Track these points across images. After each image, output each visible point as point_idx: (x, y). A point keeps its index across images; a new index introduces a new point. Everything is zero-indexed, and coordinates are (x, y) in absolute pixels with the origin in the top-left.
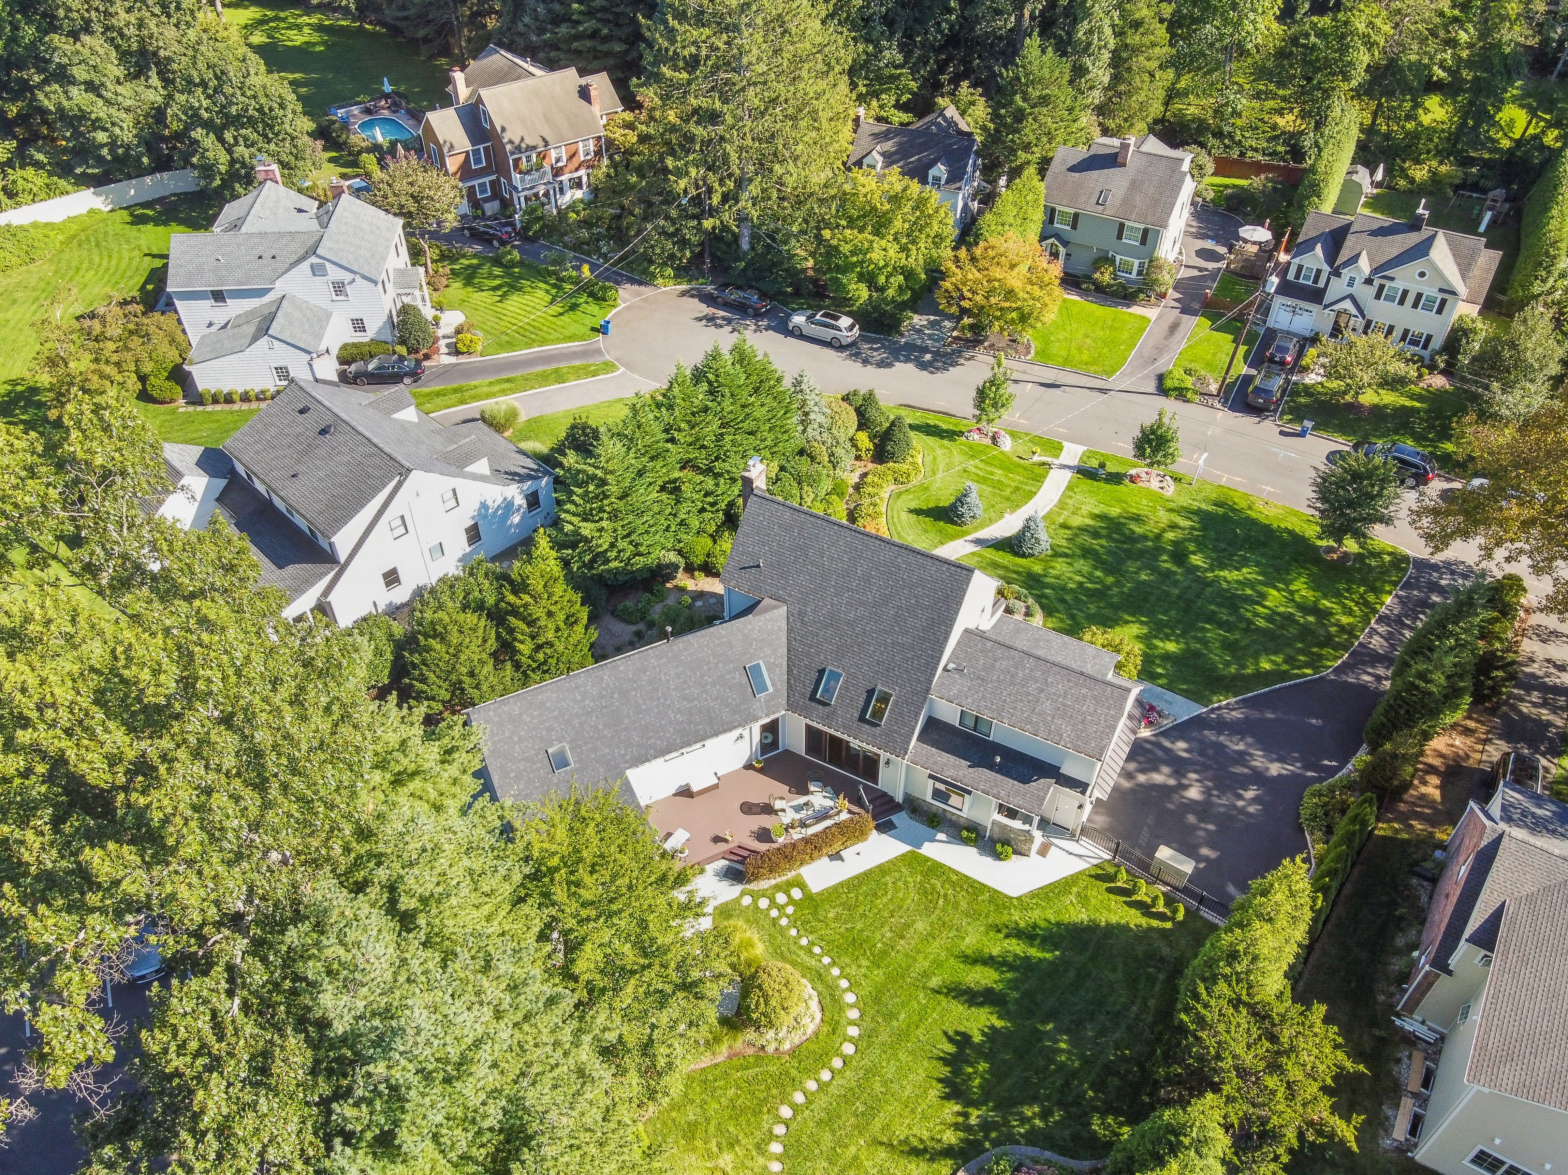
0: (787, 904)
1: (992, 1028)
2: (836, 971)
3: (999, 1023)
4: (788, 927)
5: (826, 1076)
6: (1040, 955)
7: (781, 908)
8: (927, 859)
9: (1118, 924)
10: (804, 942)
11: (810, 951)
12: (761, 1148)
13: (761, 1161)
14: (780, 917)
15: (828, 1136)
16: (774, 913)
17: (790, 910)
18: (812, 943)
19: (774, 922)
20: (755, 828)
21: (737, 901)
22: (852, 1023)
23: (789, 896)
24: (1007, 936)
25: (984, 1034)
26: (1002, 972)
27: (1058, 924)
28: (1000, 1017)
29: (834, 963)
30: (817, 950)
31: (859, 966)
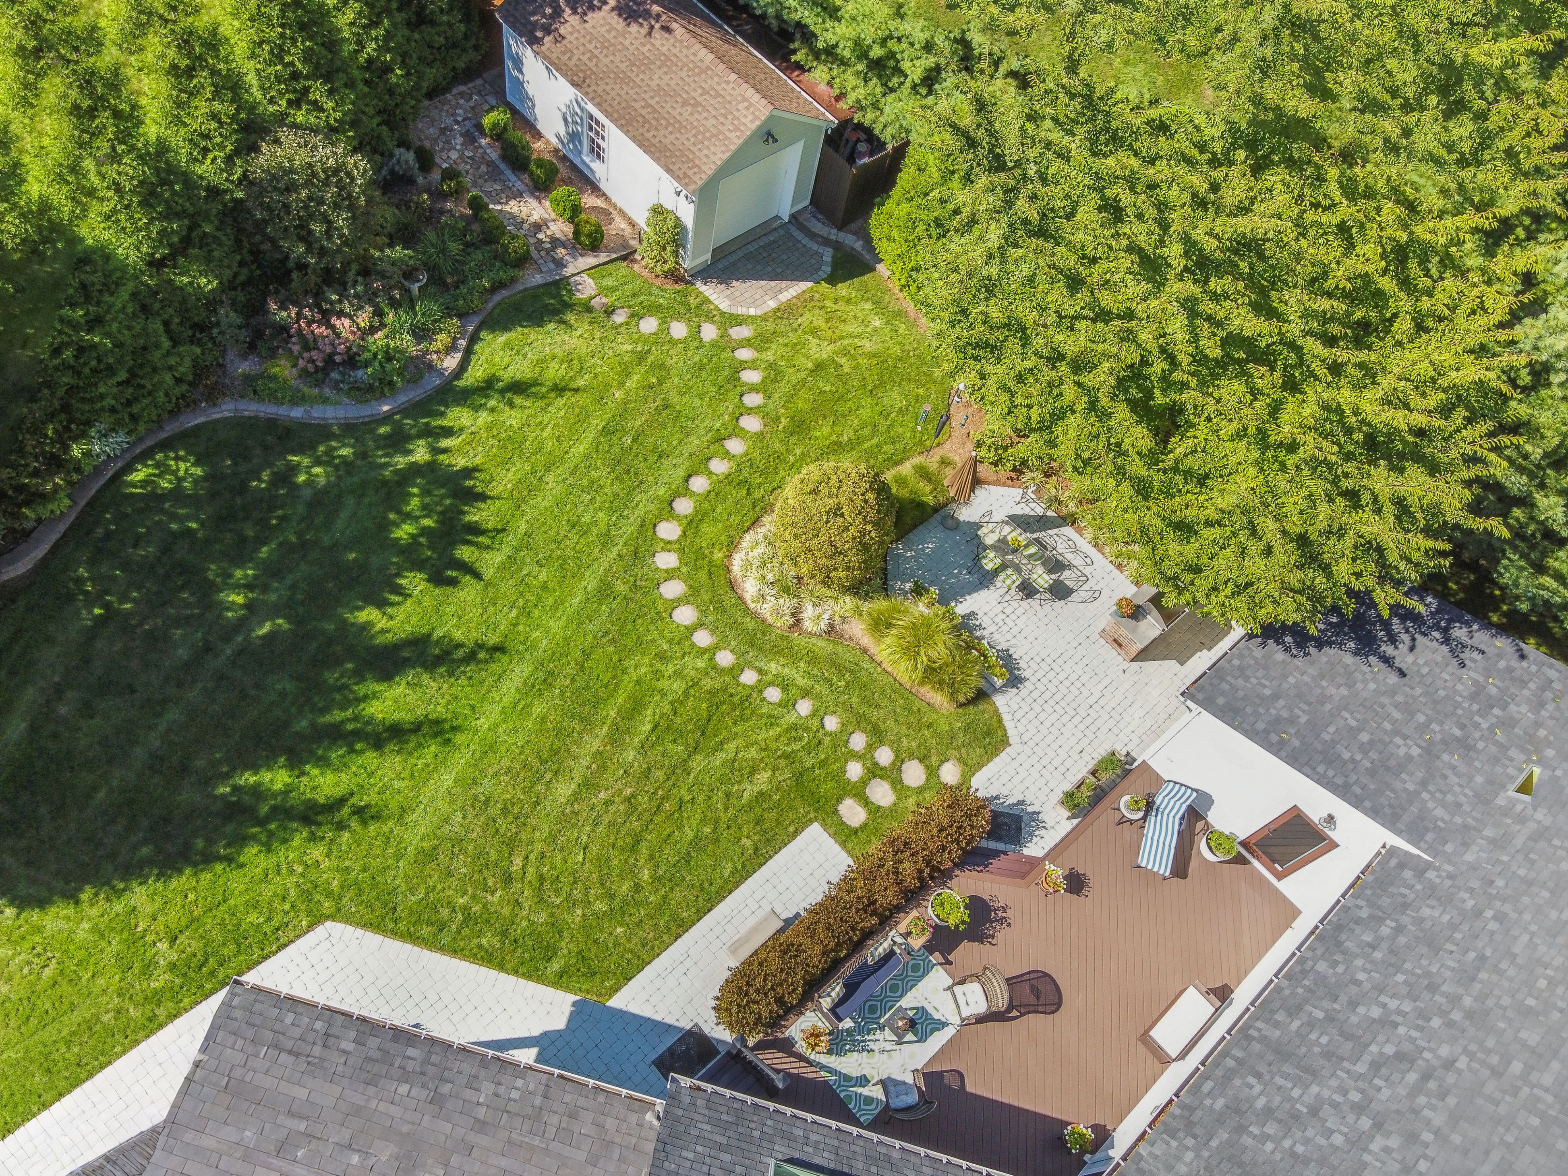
0: (864, 782)
1: (382, 604)
2: (725, 658)
3: (368, 615)
4: (846, 731)
5: (699, 484)
6: (266, 776)
7: (874, 772)
8: (559, 981)
9: (42, 903)
10: (804, 707)
11: (785, 688)
12: (774, 373)
13: (769, 356)
14: (871, 748)
15: (674, 398)
16: (884, 756)
17: (855, 771)
18: (789, 704)
19: (877, 737)
20: (1002, 935)
21: (970, 769)
22: (671, 574)
23: (866, 802)
24: (342, 801)
25: (398, 590)
26: (356, 718)
27: (207, 859)
28: (366, 626)
29: (735, 671)
30: (774, 694)
31: (678, 674)
